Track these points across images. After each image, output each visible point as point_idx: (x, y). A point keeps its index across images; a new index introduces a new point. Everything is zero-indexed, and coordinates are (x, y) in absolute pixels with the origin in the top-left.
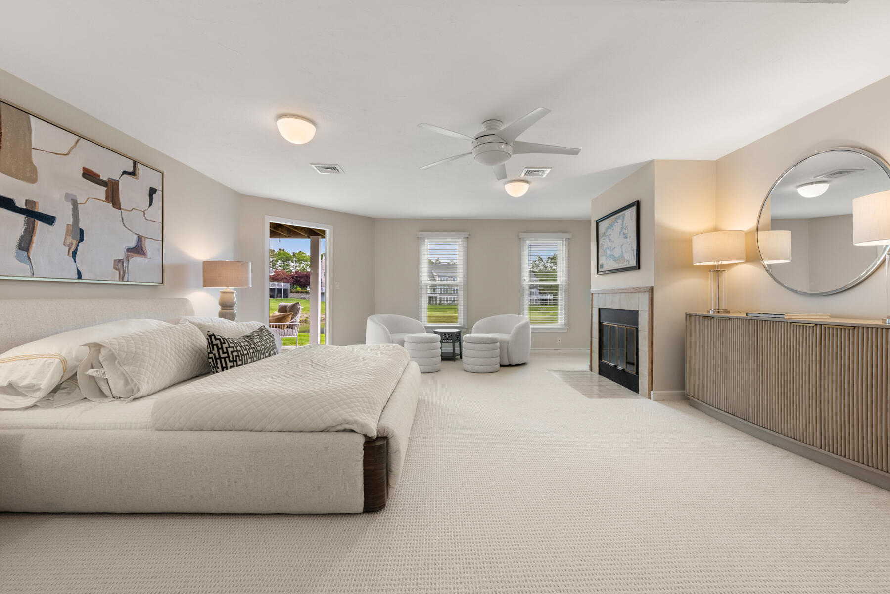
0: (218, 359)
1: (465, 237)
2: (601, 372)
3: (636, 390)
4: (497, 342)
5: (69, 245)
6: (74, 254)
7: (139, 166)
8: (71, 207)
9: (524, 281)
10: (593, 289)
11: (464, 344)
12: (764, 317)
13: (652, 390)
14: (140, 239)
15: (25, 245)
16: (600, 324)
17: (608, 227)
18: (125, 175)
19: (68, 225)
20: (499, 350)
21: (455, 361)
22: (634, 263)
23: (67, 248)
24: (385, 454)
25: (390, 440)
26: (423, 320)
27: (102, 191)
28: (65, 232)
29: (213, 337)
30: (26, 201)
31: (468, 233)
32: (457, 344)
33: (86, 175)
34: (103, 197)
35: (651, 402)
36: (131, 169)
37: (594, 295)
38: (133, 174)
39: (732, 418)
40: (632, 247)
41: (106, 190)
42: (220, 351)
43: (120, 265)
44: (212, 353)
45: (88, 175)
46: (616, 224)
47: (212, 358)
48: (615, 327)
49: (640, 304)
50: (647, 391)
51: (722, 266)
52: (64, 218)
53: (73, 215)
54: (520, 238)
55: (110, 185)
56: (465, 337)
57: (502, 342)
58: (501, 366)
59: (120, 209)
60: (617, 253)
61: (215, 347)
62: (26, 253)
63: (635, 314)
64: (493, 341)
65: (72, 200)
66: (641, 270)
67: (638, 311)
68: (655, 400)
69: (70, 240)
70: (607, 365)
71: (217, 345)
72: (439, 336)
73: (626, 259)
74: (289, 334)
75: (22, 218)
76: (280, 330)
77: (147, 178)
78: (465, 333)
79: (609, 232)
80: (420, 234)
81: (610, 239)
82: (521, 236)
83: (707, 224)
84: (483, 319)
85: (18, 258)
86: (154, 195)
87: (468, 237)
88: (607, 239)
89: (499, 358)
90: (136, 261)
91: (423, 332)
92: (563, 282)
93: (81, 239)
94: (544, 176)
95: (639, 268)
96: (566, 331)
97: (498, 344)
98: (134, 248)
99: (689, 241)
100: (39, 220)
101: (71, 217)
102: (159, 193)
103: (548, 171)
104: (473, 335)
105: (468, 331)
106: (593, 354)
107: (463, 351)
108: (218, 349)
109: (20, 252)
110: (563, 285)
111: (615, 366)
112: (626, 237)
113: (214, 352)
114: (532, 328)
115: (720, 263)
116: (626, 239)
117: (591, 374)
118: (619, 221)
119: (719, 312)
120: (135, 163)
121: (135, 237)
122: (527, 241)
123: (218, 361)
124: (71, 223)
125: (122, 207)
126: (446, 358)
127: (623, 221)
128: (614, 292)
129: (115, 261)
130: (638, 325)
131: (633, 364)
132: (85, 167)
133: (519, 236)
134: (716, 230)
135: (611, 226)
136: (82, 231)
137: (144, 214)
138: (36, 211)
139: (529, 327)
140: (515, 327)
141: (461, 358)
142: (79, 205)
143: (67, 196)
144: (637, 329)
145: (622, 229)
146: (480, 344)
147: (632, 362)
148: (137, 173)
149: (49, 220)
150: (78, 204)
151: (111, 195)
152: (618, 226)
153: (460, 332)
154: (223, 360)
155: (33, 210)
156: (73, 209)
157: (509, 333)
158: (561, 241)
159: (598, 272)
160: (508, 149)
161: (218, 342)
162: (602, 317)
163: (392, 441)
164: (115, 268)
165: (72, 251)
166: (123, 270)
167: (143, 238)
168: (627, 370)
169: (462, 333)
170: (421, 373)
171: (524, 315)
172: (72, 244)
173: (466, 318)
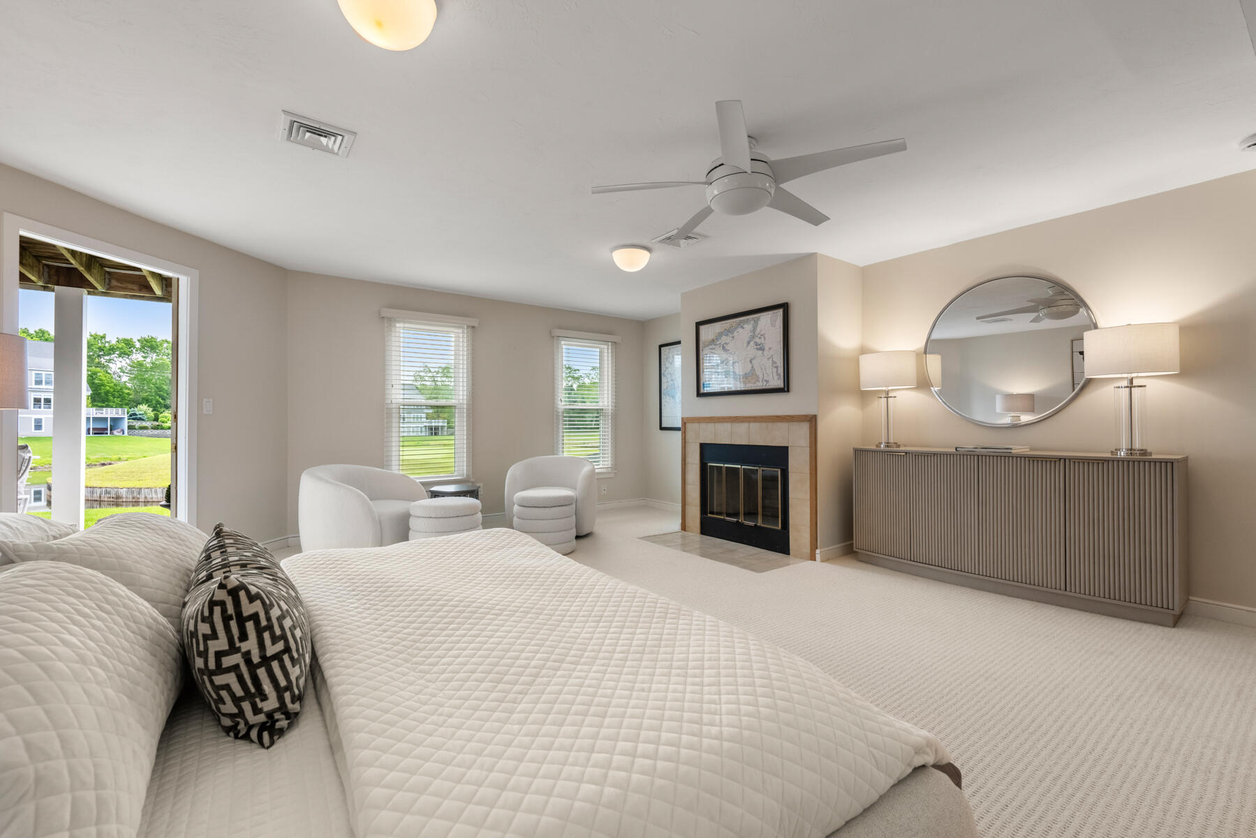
0: (259, 665)
1: (469, 327)
2: (705, 532)
3: (785, 552)
9: (560, 402)
13: (817, 548)
16: (705, 465)
17: (720, 332)
22: (779, 383)
29: (242, 594)
31: (477, 320)
35: (817, 565)
37: (691, 427)
39: (935, 570)
40: (774, 362)
42: (266, 635)
44: (238, 650)
46: (740, 330)
47: (236, 668)
48: (738, 468)
49: (791, 438)
50: (805, 551)
54: (554, 337)
60: (741, 369)
61: (250, 626)
63: (781, 450)
66: (791, 393)
67: (787, 447)
68: (822, 561)
70: (720, 521)
71: (255, 617)
73: (761, 376)
79: (725, 339)
80: (387, 312)
81: (724, 350)
87: (474, 327)
88: (719, 349)
92: (608, 406)
95: (788, 391)
96: (612, 476)
106: (688, 508)
108: (259, 632)
110: (609, 410)
112: (761, 349)
113: (245, 646)
116: (761, 352)
117: (685, 535)
118: (746, 326)
119: (889, 446)
122: (562, 343)
123: (262, 673)
127: (755, 327)
130: (786, 466)
131: (777, 516)
133: (551, 332)
135: (728, 331)
144: (785, 471)
145: (753, 337)
147: (774, 514)
152: (743, 332)
154: (275, 665)
158: (606, 347)
159: (698, 394)
161: (257, 607)
162: (709, 456)
168: (763, 526)
173: (471, 464)
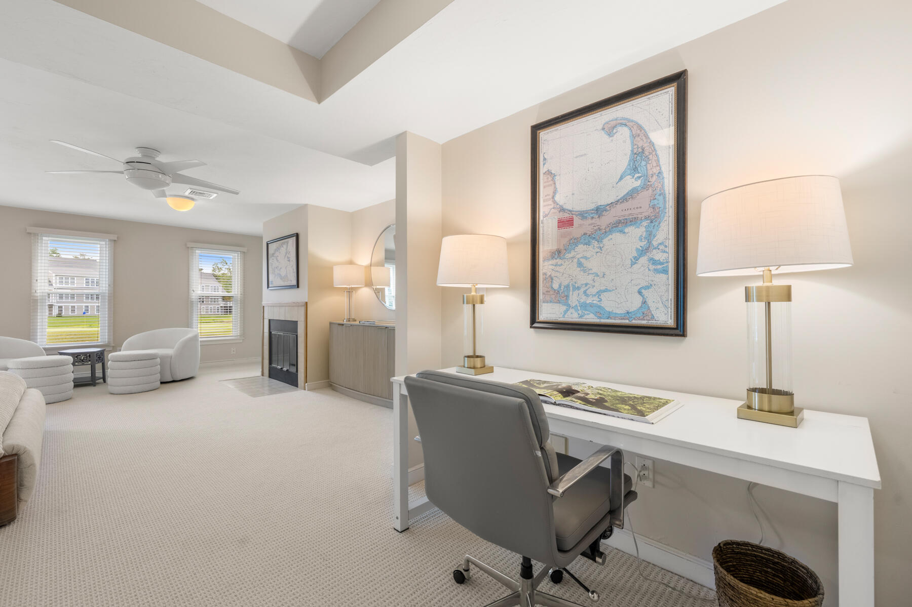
1: (110, 240)
2: (271, 376)
3: (297, 385)
4: (156, 358)
9: (192, 292)
10: (264, 303)
11: (109, 364)
12: (367, 324)
13: (307, 382)
16: (270, 333)
17: (276, 249)
20: (159, 366)
21: (95, 386)
22: (294, 283)
24: (16, 469)
25: (21, 456)
26: (38, 340)
31: (116, 236)
32: (99, 366)
35: (306, 392)
37: (266, 309)
40: (293, 270)
46: (282, 248)
48: (281, 335)
49: (297, 316)
50: (303, 385)
51: (352, 288)
54: (189, 248)
56: (111, 355)
57: (163, 358)
58: (162, 383)
60: (283, 273)
63: (295, 323)
64: (152, 357)
66: (299, 289)
67: (297, 321)
68: (308, 390)
70: (276, 368)
72: (71, 357)
73: (289, 278)
78: (111, 352)
79: (277, 254)
81: (277, 260)
82: (188, 246)
83: (345, 257)
84: (138, 335)
87: (115, 241)
88: (275, 259)
89: (159, 375)
91: (42, 355)
92: (238, 294)
94: (211, 198)
95: (298, 287)
96: (241, 341)
97: (158, 360)
99: (331, 269)
103: (215, 195)
104: (123, 353)
105: (116, 348)
106: (264, 361)
107: (109, 372)
110: (237, 297)
111: (282, 368)
112: (289, 261)
114: (201, 341)
115: (350, 286)
116: (288, 262)
117: (263, 379)
118: (284, 246)
119: (349, 321)
122: (197, 251)
126: (79, 384)
127: (287, 247)
128: (280, 306)
130: (297, 333)
131: (295, 365)
133: (186, 245)
134: (351, 263)
135: (278, 249)
139: (198, 340)
140: (181, 340)
141: (105, 381)
144: (297, 336)
145: (286, 254)
147: (294, 363)
152: (283, 250)
153: (103, 351)
157: (173, 348)
158: (236, 255)
159: (268, 287)
160: (168, 179)
162: (272, 328)
163: (23, 457)
168: (290, 370)
169: (105, 352)
170: (46, 404)
171: (192, 328)
173: (112, 334)
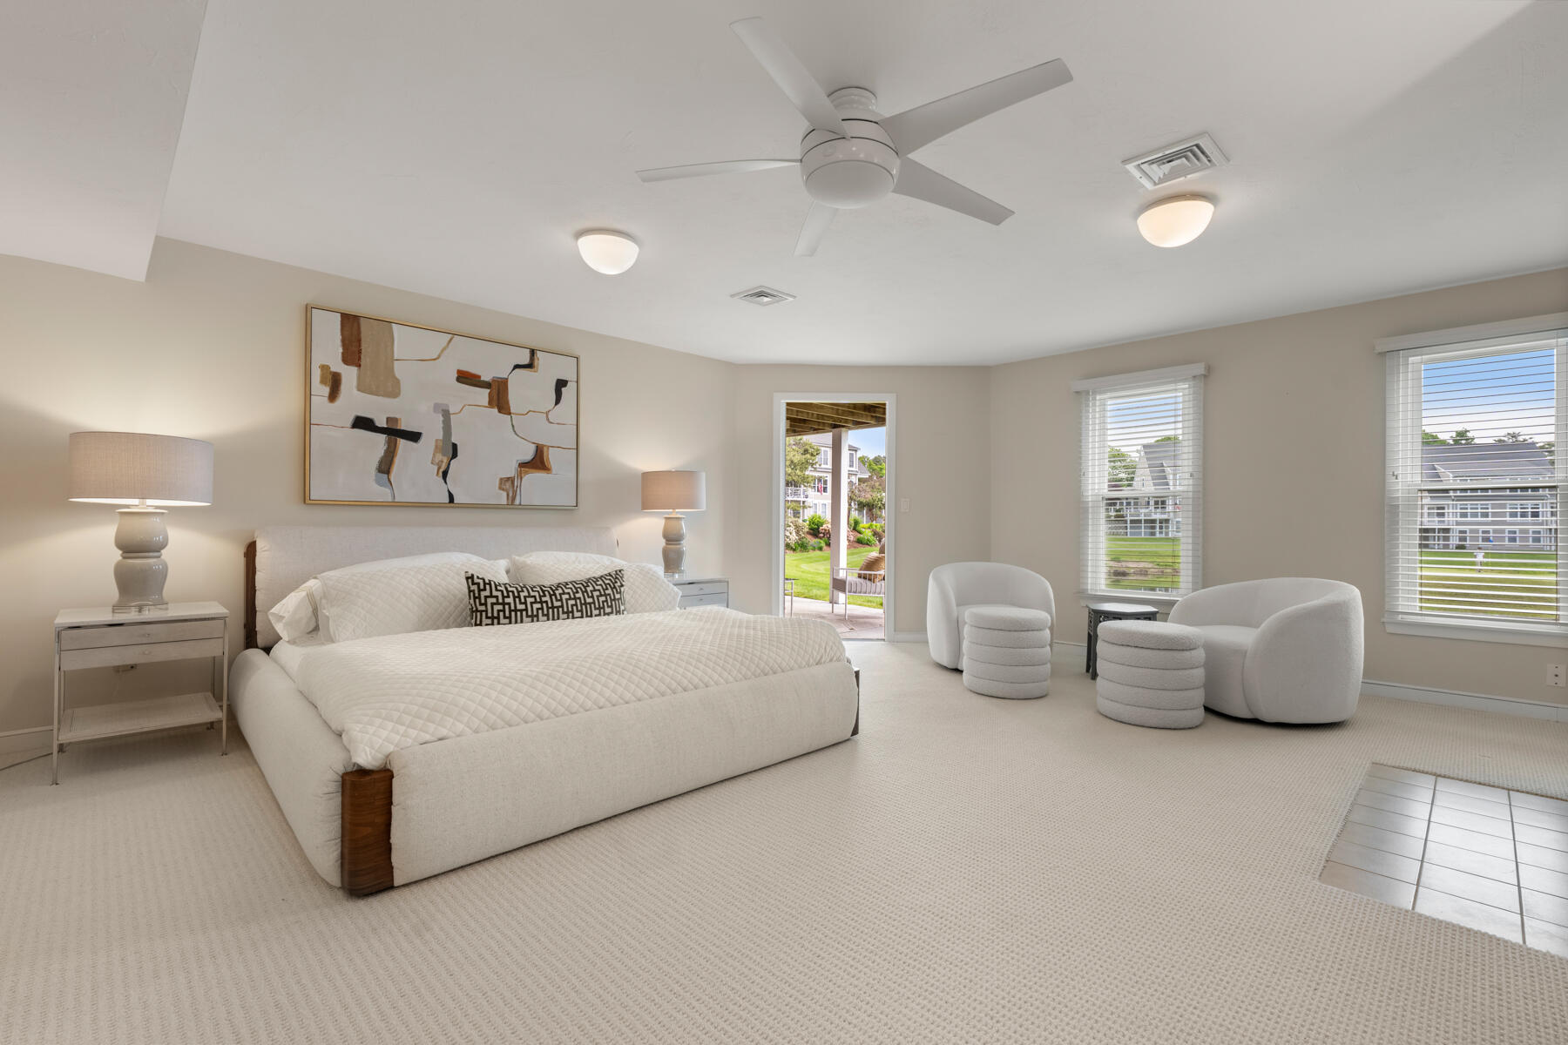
5: (438, 464)
6: (445, 474)
7: (539, 354)
8: (441, 418)
14: (539, 451)
15: (385, 467)
18: (517, 370)
19: (437, 440)
23: (436, 468)
27: (483, 395)
28: (433, 447)
30: (388, 419)
33: (461, 379)
34: (485, 401)
36: (526, 361)
38: (530, 366)
41: (490, 393)
43: (508, 485)
45: (465, 378)
52: (432, 432)
53: (443, 428)
55: (494, 387)
59: (510, 414)
62: (386, 475)
65: (443, 410)
69: (439, 457)
74: (864, 590)
75: (382, 438)
76: (868, 582)
77: (550, 368)
85: (378, 482)
86: (563, 389)
90: (533, 478)
93: (455, 455)
98: (532, 460)
100: (403, 438)
101: (441, 430)
102: (571, 387)
109: (380, 475)
120: (533, 352)
121: (532, 448)
124: (441, 438)
125: (512, 411)
129: (501, 479)
132: (461, 369)
136: (455, 446)
137: (547, 416)
138: (398, 428)
142: (452, 416)
143: (436, 407)
146: (1124, 649)
148: (536, 364)
149: (414, 437)
150: (449, 414)
151: (495, 397)
155: (394, 427)
156: (443, 422)
157: (1256, 629)
164: (500, 488)
165: (441, 470)
166: (513, 491)
167: (545, 449)
172: (442, 462)
